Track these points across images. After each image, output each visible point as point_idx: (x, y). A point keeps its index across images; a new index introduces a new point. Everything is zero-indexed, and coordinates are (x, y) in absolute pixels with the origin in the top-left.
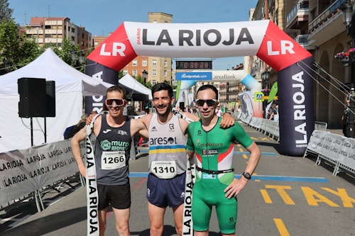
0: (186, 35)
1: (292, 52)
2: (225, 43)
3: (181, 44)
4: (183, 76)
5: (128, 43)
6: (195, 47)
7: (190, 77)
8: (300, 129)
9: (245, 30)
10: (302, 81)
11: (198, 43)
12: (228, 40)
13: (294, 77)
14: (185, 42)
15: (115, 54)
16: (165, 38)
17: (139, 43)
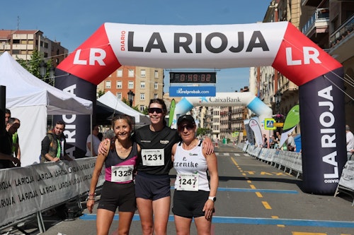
0: (183, 40)
1: (317, 61)
2: (232, 49)
3: (177, 50)
4: (180, 91)
5: (109, 49)
6: (194, 55)
7: (188, 92)
8: (330, 159)
9: (257, 34)
10: (331, 98)
11: (199, 50)
12: (236, 46)
13: (321, 93)
14: (181, 49)
15: (92, 63)
16: (156, 43)
17: (123, 49)
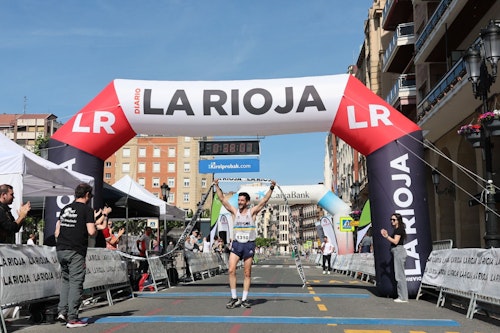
0: (215, 98)
1: (388, 123)
2: (279, 110)
3: (207, 112)
4: (212, 166)
5: (119, 113)
6: (230, 118)
7: (223, 167)
8: (410, 249)
9: (310, 90)
10: (408, 170)
11: (235, 111)
12: (283, 105)
13: (394, 164)
14: (213, 110)
15: (97, 130)
16: (180, 103)
17: (137, 112)
